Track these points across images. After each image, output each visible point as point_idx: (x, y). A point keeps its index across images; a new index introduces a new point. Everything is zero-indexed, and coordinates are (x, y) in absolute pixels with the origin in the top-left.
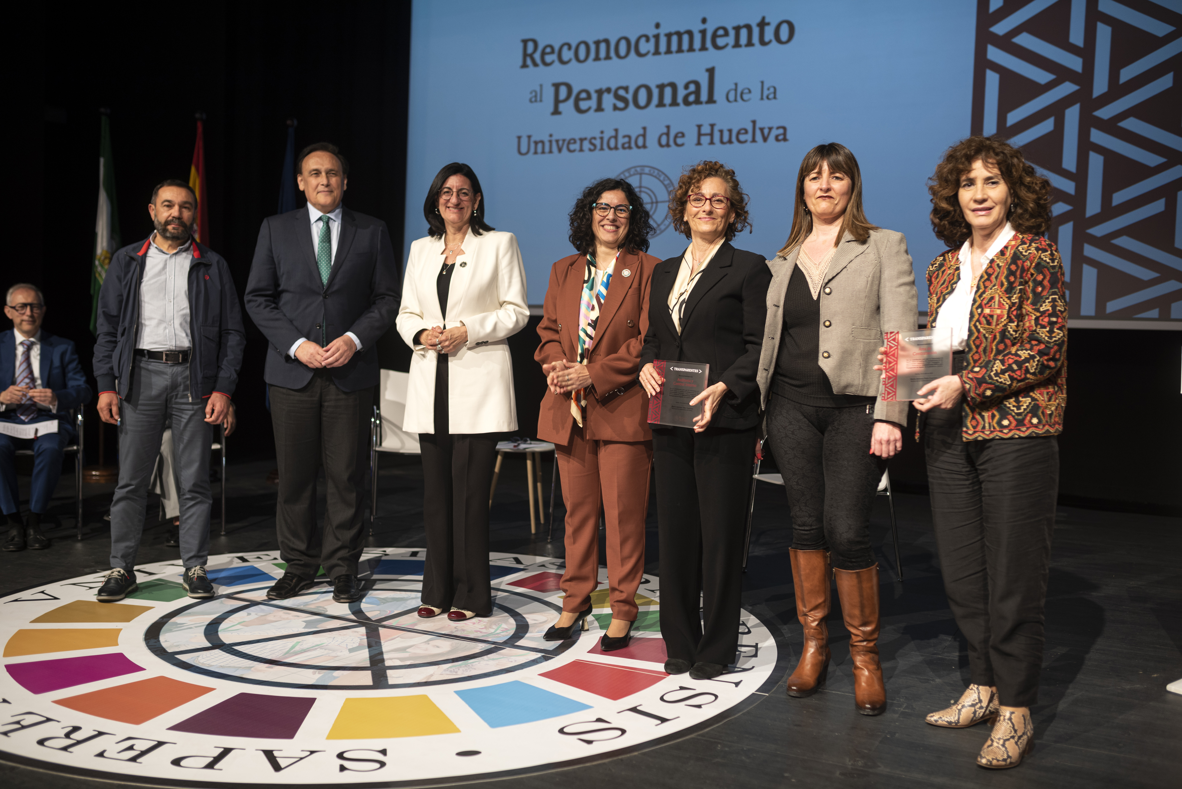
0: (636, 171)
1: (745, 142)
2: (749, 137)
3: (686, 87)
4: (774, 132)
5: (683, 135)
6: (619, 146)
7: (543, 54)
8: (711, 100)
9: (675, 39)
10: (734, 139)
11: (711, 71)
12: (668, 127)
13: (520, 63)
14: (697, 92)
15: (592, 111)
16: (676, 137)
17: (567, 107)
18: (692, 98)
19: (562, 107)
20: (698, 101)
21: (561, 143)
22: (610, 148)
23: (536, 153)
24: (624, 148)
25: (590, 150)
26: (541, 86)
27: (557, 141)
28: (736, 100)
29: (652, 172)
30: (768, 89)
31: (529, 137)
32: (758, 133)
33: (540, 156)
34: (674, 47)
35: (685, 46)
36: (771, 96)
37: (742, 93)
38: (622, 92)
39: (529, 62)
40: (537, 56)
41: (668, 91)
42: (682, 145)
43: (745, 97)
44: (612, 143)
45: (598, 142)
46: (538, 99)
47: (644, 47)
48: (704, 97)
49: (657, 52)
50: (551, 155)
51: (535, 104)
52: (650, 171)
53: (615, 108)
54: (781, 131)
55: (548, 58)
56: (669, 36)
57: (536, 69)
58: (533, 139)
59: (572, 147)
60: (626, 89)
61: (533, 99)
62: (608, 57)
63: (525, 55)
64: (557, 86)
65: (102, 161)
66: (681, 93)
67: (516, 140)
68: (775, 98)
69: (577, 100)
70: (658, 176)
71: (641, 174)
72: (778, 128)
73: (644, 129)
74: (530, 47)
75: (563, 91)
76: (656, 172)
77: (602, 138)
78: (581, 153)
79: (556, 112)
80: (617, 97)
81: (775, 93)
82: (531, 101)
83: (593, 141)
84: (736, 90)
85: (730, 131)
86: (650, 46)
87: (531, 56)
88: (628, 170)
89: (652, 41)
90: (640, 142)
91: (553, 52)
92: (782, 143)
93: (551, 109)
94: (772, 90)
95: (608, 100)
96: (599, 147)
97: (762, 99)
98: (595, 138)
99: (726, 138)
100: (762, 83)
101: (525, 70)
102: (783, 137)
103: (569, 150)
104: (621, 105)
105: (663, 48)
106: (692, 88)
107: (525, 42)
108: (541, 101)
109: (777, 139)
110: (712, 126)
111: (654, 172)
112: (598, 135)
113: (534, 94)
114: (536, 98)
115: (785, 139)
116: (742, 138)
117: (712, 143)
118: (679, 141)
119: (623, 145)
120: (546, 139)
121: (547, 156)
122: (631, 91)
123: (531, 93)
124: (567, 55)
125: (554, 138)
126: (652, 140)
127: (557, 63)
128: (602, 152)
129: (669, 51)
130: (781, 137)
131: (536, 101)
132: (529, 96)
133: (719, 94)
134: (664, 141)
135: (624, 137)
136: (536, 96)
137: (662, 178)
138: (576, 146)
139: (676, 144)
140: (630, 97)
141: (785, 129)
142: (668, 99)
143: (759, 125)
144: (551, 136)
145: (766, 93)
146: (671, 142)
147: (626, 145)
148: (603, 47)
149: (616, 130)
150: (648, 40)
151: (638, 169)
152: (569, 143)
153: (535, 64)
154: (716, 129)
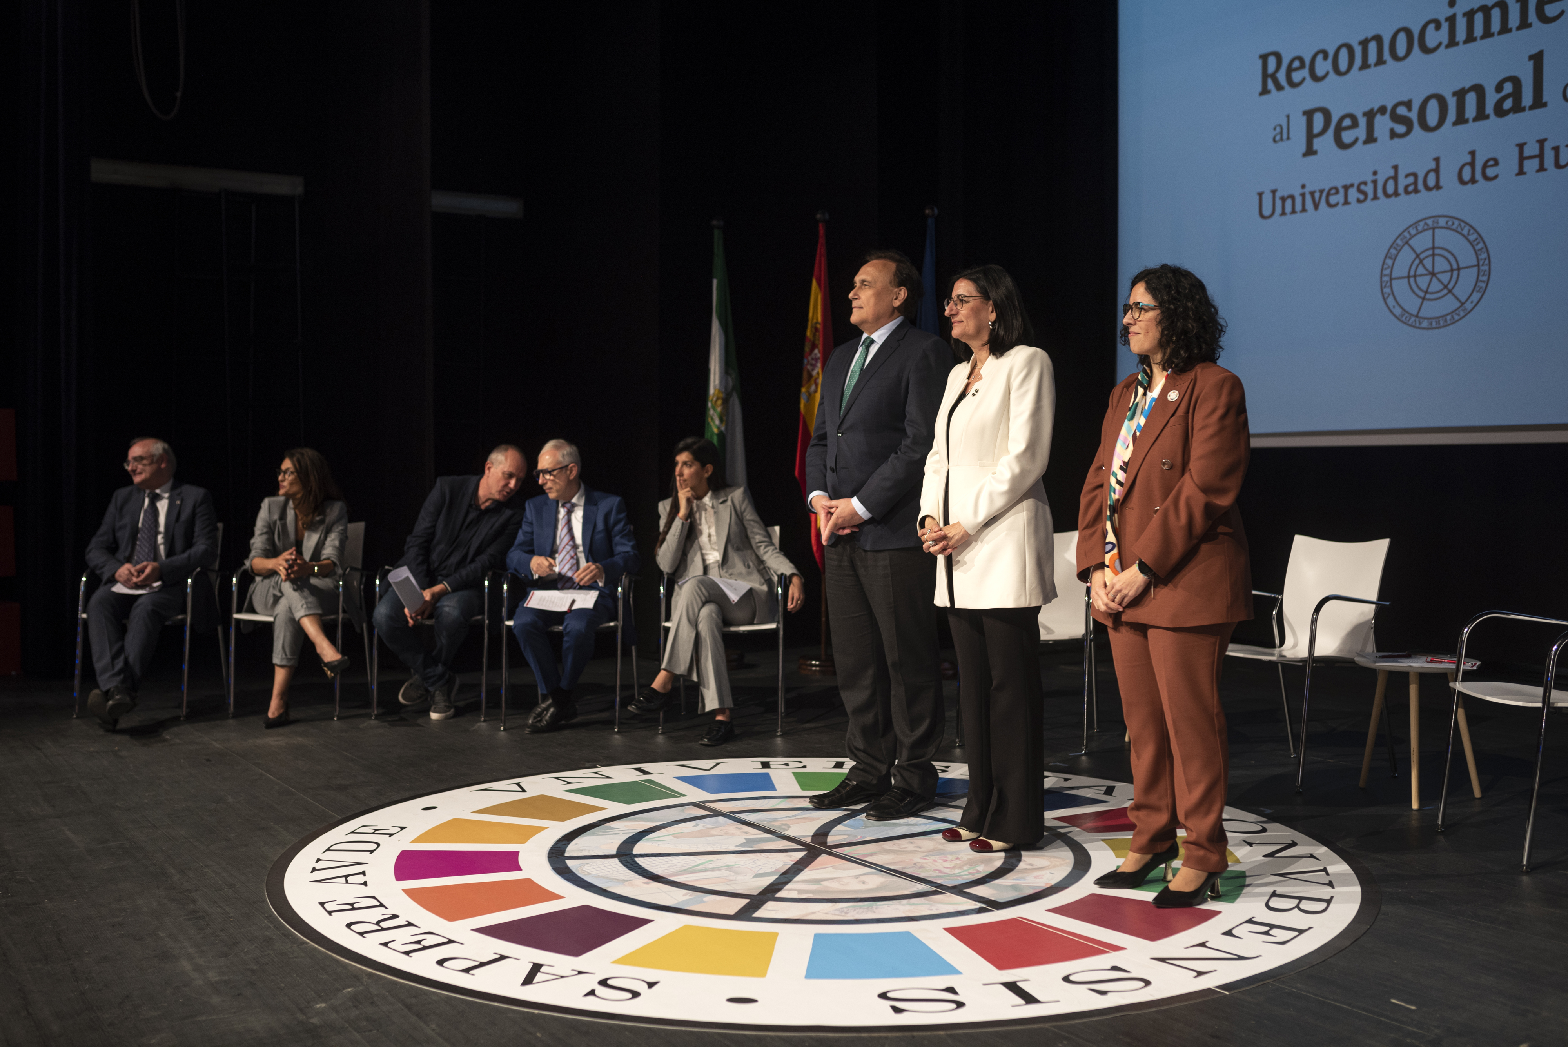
0: (1426, 224)
3: (1499, 88)
5: (1496, 163)
6: (1401, 190)
7: (1290, 70)
8: (1538, 103)
9: (1479, 18)
11: (1537, 59)
12: (1473, 153)
13: (1259, 88)
14: (1517, 94)
15: (1360, 143)
16: (1485, 166)
17: (1325, 143)
18: (1508, 104)
19: (1317, 143)
20: (1517, 108)
21: (1317, 195)
22: (1387, 195)
23: (1283, 213)
24: (1407, 192)
25: (1359, 201)
26: (1288, 116)
27: (1312, 194)
29: (1450, 223)
31: (1274, 192)
33: (1289, 217)
34: (1478, 30)
35: (1496, 26)
38: (1402, 111)
39: (1270, 85)
40: (1281, 76)
41: (1471, 99)
42: (1496, 177)
44: (1390, 189)
45: (1369, 189)
46: (1285, 136)
47: (1433, 37)
48: (1527, 99)
49: (1452, 43)
50: (1304, 214)
51: (1280, 143)
52: (1447, 223)
53: (1393, 135)
55: (1296, 77)
56: (1470, 15)
57: (1281, 93)
58: (1278, 195)
59: (1333, 200)
60: (1408, 104)
61: (1278, 138)
62: (1380, 62)
63: (1265, 75)
64: (1309, 114)
65: (715, 282)
66: (1492, 98)
67: (1257, 198)
69: (1339, 129)
70: (1459, 230)
71: (1433, 229)
73: (1437, 160)
74: (1272, 62)
75: (1318, 120)
76: (1457, 222)
77: (1375, 182)
78: (1347, 207)
79: (1310, 151)
80: (1396, 118)
82: (1275, 141)
83: (1363, 187)
86: (1443, 35)
87: (1274, 77)
88: (1415, 225)
89: (1445, 26)
90: (1431, 182)
91: (1302, 66)
93: (1303, 148)
95: (1383, 124)
96: (1371, 195)
98: (1365, 183)
101: (1266, 97)
103: (1329, 205)
104: (1401, 129)
105: (1461, 34)
106: (1508, 88)
107: (1264, 58)
108: (1288, 138)
110: (1542, 142)
111: (1453, 224)
112: (1369, 178)
113: (1278, 129)
114: (1281, 135)
117: (1542, 169)
118: (1490, 172)
119: (1406, 187)
120: (1297, 194)
121: (1299, 216)
122: (1416, 106)
123: (1275, 129)
124: (1322, 66)
125: (1307, 190)
126: (1448, 176)
127: (1309, 81)
128: (1376, 202)
129: (1470, 38)
131: (1282, 139)
132: (1273, 133)
133: (1552, 91)
134: (1467, 174)
135: (1407, 176)
136: (1281, 133)
137: (1465, 232)
138: (1340, 198)
139: (1486, 178)
140: (1414, 115)
142: (1471, 110)
144: (1303, 186)
146: (1478, 176)
147: (1411, 188)
148: (1373, 47)
149: (1396, 168)
150: (1438, 26)
151: (1430, 222)
152: (1328, 195)
153: (1279, 87)
154: (1548, 146)
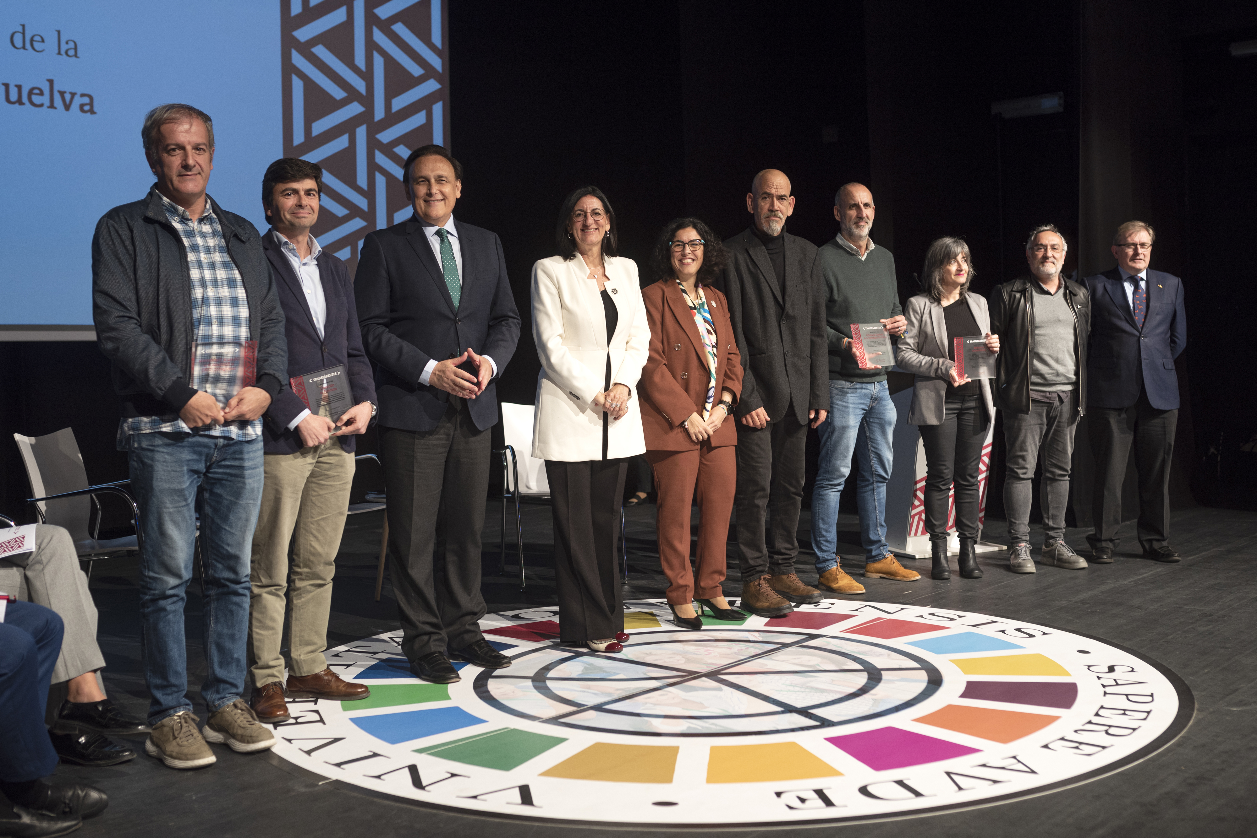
1: (41, 105)
2: (45, 99)
4: (78, 101)
10: (25, 99)
28: (24, 47)
30: (67, 43)
32: (57, 97)
36: (71, 52)
37: (32, 40)
43: (37, 45)
54: (86, 100)
68: (76, 55)
72: (83, 95)
81: (76, 49)
84: (23, 34)
85: (19, 87)
92: (88, 115)
94: (71, 45)
97: (59, 53)
99: (14, 96)
100: (59, 32)
102: (89, 108)
109: (82, 107)
115: (92, 111)
116: (36, 99)
130: (87, 108)
141: (91, 97)
143: (56, 88)
145: (64, 47)
